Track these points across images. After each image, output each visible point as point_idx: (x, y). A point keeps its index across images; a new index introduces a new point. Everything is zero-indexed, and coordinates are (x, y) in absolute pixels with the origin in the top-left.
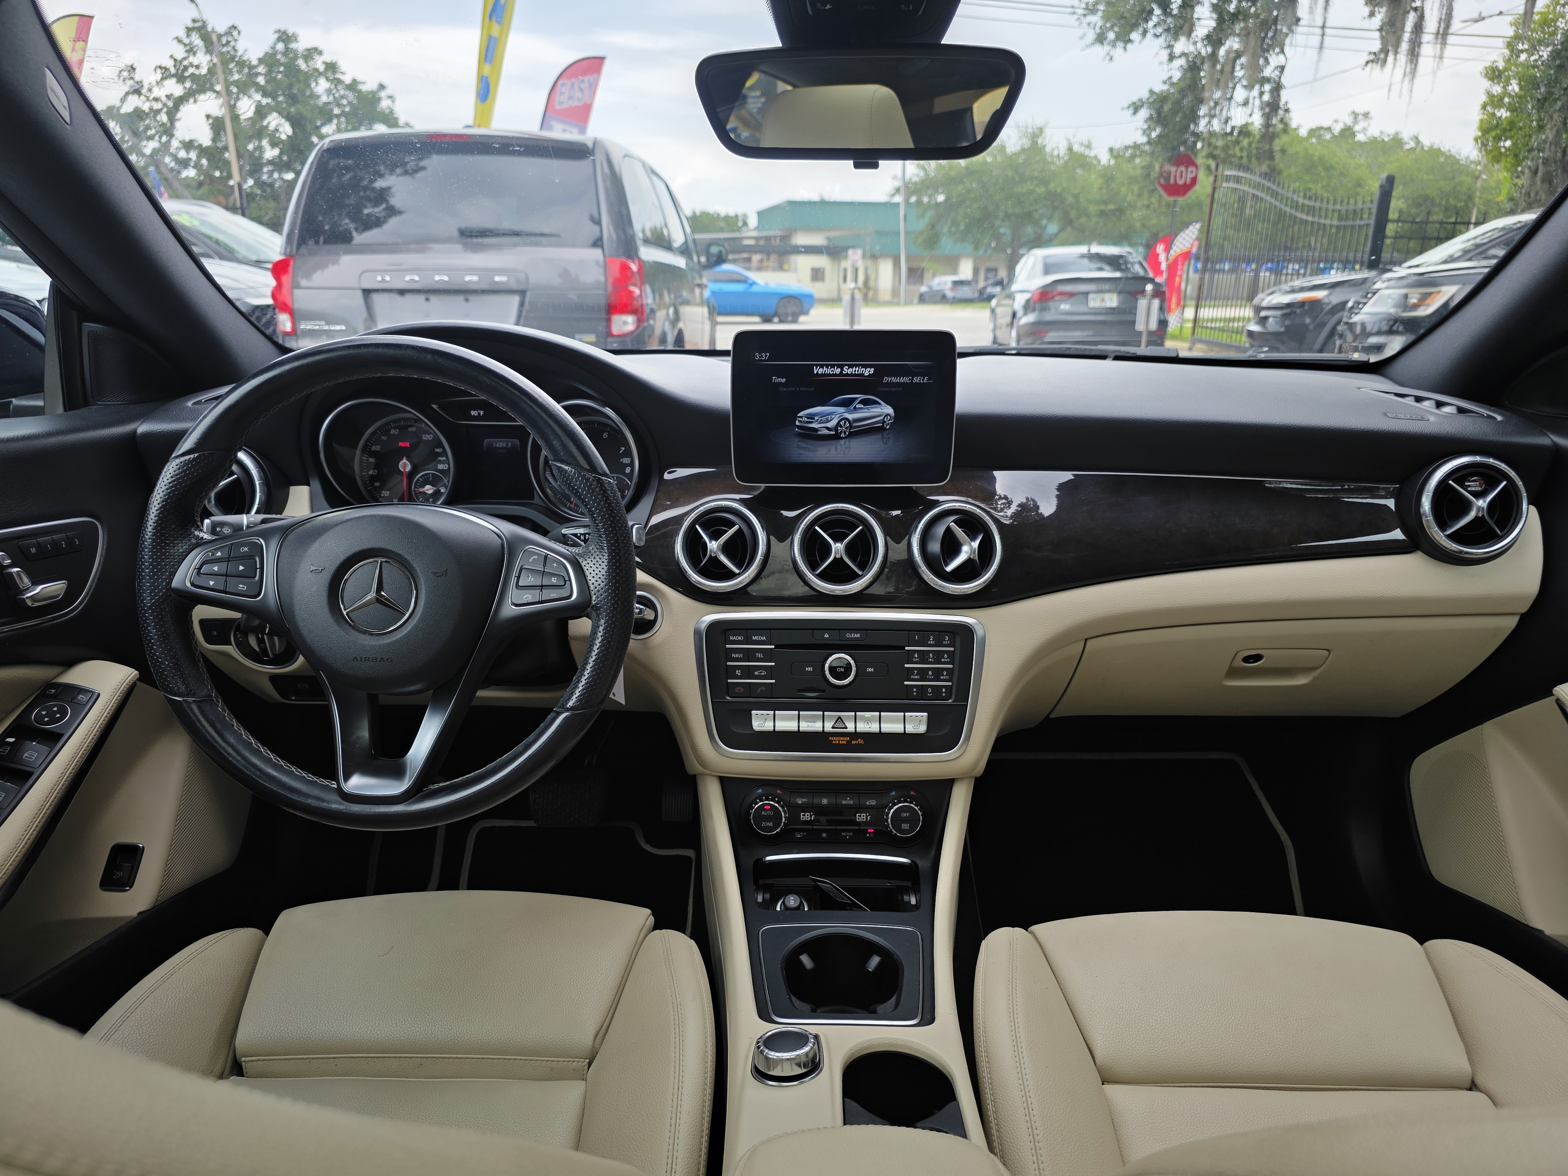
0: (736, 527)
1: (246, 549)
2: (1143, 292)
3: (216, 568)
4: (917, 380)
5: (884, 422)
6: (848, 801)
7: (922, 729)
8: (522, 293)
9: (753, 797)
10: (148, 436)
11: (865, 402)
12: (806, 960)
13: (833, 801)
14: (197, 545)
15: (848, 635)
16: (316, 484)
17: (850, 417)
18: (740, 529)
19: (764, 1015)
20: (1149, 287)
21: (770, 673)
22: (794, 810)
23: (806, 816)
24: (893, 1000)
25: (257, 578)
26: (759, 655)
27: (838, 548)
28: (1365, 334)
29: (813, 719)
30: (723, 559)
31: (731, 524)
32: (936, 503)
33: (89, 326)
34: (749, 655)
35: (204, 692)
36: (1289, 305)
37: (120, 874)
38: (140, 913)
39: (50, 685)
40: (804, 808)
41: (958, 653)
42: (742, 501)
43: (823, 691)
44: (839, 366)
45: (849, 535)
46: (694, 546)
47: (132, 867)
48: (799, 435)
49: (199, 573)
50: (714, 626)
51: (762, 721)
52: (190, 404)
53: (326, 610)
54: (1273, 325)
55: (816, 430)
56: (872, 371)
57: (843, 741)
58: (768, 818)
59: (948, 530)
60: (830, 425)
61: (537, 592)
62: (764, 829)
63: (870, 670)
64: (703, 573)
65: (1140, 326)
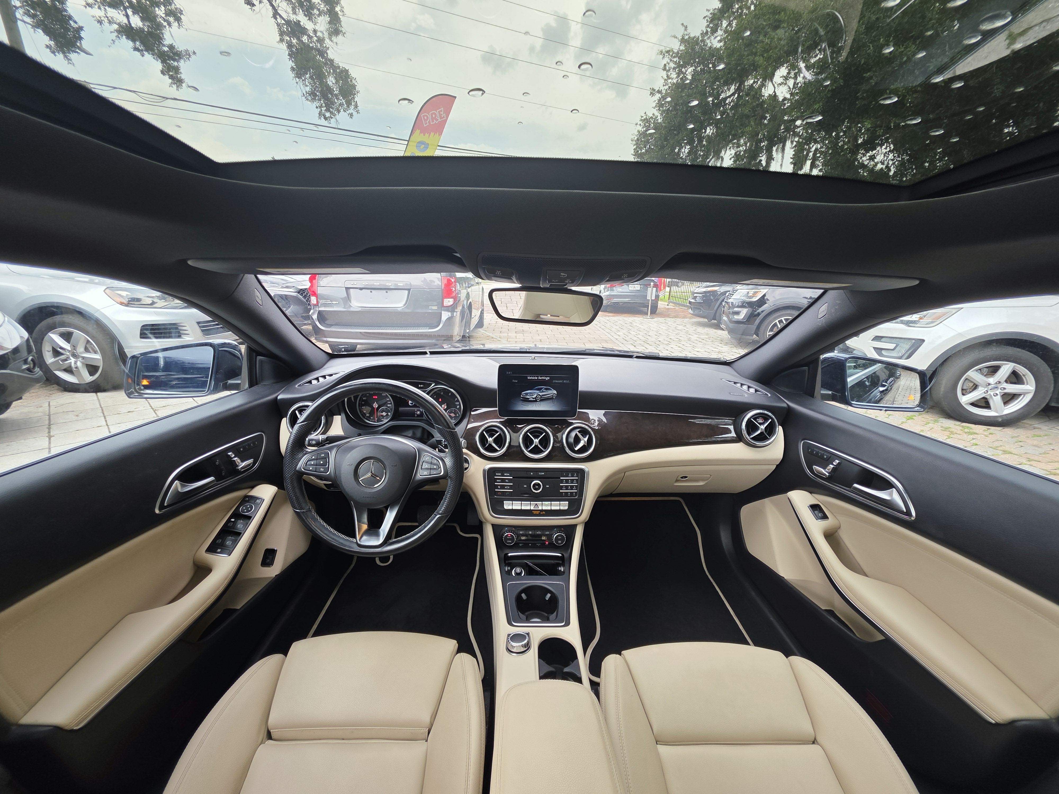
0: (499, 433)
1: (323, 455)
2: (650, 285)
3: (312, 463)
4: (565, 381)
5: (553, 396)
6: (539, 533)
7: (566, 508)
8: (409, 290)
9: (504, 531)
10: (282, 400)
11: (546, 389)
12: (523, 596)
13: (533, 533)
14: (306, 454)
15: (540, 474)
16: (343, 415)
17: (541, 394)
18: (500, 434)
19: (510, 623)
20: (652, 284)
21: (511, 487)
22: (519, 536)
23: (523, 538)
24: (555, 613)
25: (327, 466)
26: (507, 481)
27: (536, 441)
28: (733, 306)
29: (527, 505)
30: (494, 445)
31: (497, 432)
32: (572, 424)
33: (259, 358)
34: (503, 481)
35: (308, 507)
36: (705, 292)
37: (268, 561)
38: (276, 576)
39: (246, 496)
40: (523, 535)
41: (579, 479)
42: (501, 422)
43: (530, 494)
44: (537, 376)
45: (540, 436)
46: (483, 438)
47: (273, 558)
48: (522, 400)
49: (306, 465)
50: (490, 469)
51: (508, 505)
52: (296, 386)
53: (353, 479)
54: (698, 300)
55: (529, 399)
56: (549, 378)
57: (538, 512)
58: (509, 539)
59: (576, 434)
60: (533, 397)
61: (429, 471)
62: (508, 543)
63: (547, 486)
64: (486, 449)
65: (649, 298)
